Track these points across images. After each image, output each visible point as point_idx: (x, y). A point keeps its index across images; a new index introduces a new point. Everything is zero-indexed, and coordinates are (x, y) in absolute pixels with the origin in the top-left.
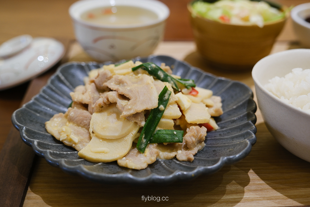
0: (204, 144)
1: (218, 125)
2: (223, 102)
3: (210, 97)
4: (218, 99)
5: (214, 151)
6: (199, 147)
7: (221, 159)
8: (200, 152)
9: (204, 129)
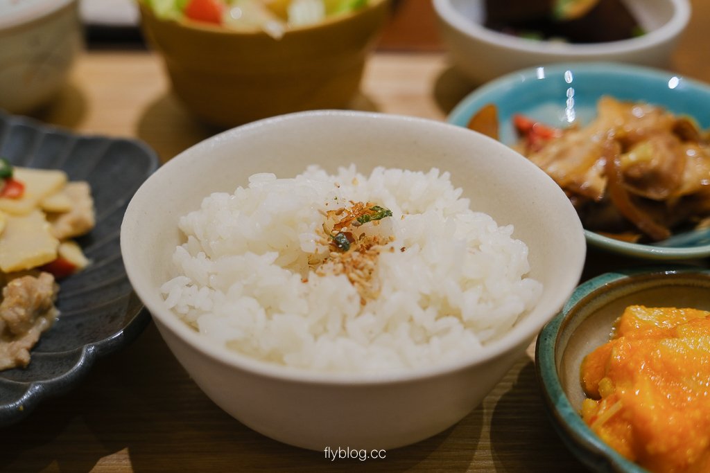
0: (55, 313)
1: (87, 256)
2: (94, 194)
3: (60, 189)
4: (81, 190)
5: (79, 325)
6: (44, 322)
7: (84, 351)
8: (44, 335)
9: (47, 279)
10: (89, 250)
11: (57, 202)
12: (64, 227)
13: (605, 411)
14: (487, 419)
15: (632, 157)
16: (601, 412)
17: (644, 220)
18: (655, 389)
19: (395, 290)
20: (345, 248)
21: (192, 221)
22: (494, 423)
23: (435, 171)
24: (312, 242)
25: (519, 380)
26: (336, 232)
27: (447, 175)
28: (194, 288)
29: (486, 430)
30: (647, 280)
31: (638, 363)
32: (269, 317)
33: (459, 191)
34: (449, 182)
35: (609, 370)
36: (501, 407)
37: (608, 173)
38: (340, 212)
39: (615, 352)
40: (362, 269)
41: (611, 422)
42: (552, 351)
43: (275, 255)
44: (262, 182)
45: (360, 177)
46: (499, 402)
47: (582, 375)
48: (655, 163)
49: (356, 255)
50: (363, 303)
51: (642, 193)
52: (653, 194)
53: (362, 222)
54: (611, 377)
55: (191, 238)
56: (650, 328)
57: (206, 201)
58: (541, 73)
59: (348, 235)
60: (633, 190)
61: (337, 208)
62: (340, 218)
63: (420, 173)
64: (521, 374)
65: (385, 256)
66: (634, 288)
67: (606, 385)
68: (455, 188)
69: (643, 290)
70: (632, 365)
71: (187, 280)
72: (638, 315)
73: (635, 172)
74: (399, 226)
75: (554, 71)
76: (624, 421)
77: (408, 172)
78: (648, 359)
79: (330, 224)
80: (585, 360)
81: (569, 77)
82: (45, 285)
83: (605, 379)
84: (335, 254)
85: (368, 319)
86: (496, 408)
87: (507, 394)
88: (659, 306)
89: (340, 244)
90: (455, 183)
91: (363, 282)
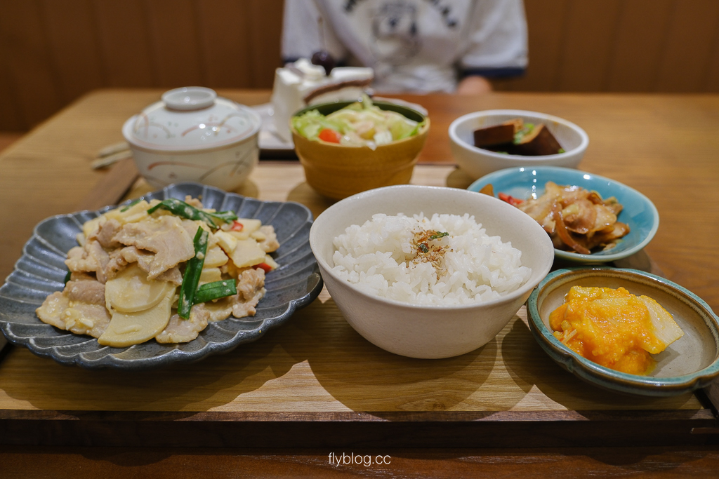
0: (265, 290)
1: (277, 262)
2: (276, 231)
3: (258, 229)
4: (270, 229)
5: (279, 296)
6: (259, 295)
7: (290, 304)
8: (261, 301)
9: (261, 272)
10: (277, 260)
11: (260, 235)
12: (266, 246)
13: (567, 336)
14: (499, 346)
15: (568, 211)
16: (565, 336)
17: (576, 245)
18: (593, 324)
19: (454, 271)
20: (426, 251)
21: (341, 239)
22: (503, 348)
23: (467, 215)
24: (408, 248)
25: (514, 327)
26: (419, 243)
27: (473, 217)
28: (347, 272)
29: (499, 351)
30: (582, 273)
31: (583, 311)
32: (390, 285)
33: (480, 225)
34: (474, 221)
35: (566, 316)
36: (506, 340)
37: (556, 218)
38: (421, 234)
39: (569, 307)
40: (437, 260)
41: (571, 341)
42: (535, 306)
43: (390, 253)
44: (379, 218)
45: (426, 219)
46: (504, 338)
47: (550, 322)
48: (580, 214)
49: (433, 254)
50: (438, 279)
51: (574, 231)
52: (580, 231)
53: (433, 239)
54: (568, 320)
55: (341, 248)
56: (586, 297)
57: (348, 229)
58: (522, 170)
59: (426, 245)
60: (570, 229)
61: (419, 232)
62: (421, 237)
63: (459, 216)
64: (514, 325)
65: (448, 254)
66: (575, 277)
67: (566, 324)
68: (478, 224)
69: (579, 279)
70: (580, 312)
71: (343, 268)
72: (578, 291)
73: (569, 220)
74: (452, 241)
75: (529, 169)
76: (579, 340)
77: (453, 216)
78: (588, 309)
79: (416, 240)
80: (551, 314)
81: (534, 173)
82: (260, 274)
83: (565, 321)
84: (420, 253)
85: (441, 285)
86: (503, 341)
87: (508, 334)
88: (589, 286)
89: (423, 249)
90: (478, 221)
91: (437, 267)
